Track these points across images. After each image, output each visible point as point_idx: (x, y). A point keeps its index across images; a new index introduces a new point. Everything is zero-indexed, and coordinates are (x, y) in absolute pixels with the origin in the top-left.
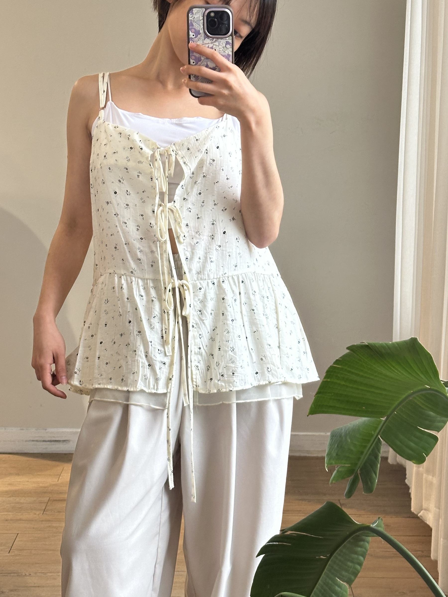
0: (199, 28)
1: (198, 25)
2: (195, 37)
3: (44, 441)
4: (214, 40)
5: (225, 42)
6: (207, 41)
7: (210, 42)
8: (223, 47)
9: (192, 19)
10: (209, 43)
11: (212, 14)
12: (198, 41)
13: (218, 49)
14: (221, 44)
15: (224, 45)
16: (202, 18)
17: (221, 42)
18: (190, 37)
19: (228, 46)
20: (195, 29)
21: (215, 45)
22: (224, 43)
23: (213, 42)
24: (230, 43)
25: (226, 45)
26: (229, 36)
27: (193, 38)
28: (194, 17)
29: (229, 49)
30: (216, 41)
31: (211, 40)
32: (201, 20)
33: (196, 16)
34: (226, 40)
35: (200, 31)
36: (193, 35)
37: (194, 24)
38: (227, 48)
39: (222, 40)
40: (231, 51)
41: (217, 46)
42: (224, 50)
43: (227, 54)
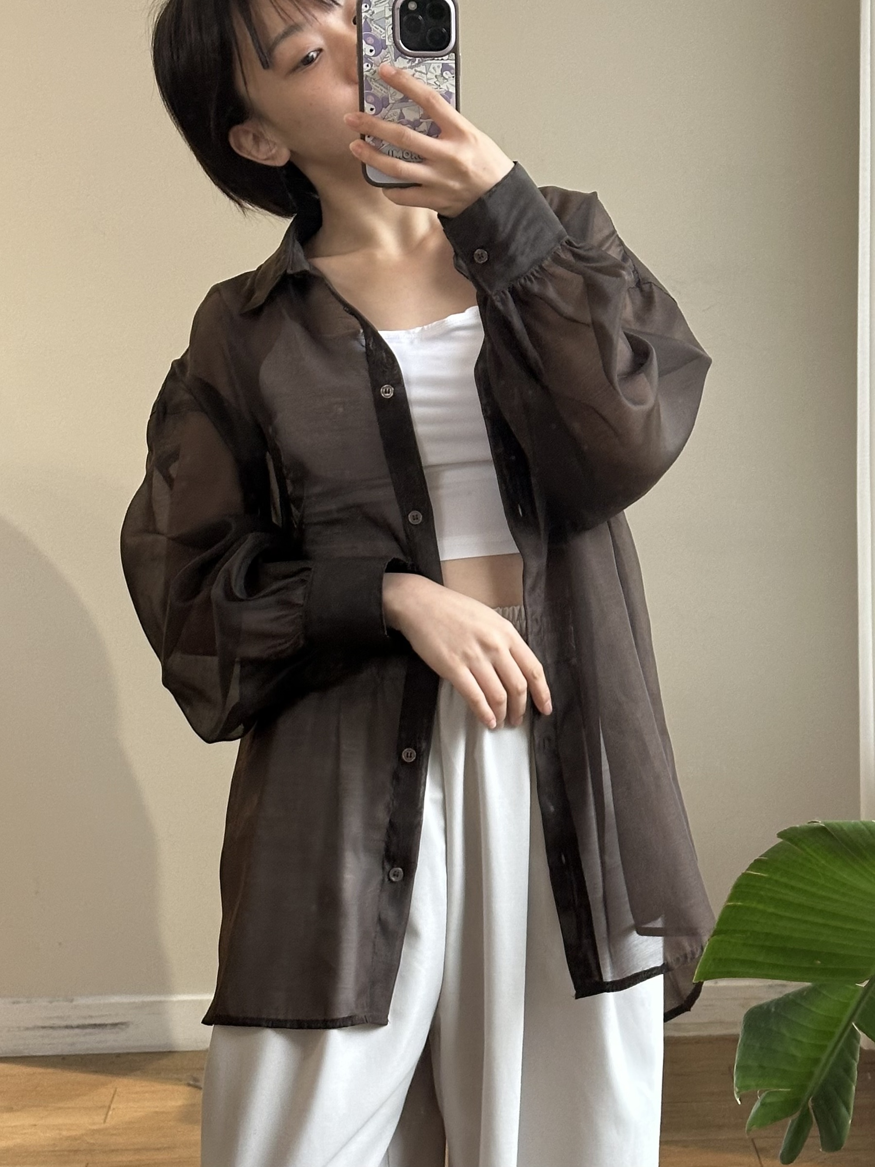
0: (384, 35)
1: (382, 30)
2: (375, 55)
3: (67, 1027)
4: (417, 62)
5: (441, 65)
6: (402, 63)
8: (436, 76)
9: (369, 17)
11: (412, 6)
12: (382, 62)
14: (431, 69)
15: (439, 72)
16: (391, 13)
17: (432, 66)
18: (364, 54)
19: (448, 75)
20: (373, 37)
21: (420, 72)
22: (439, 67)
23: (413, 64)
24: (452, 68)
25: (442, 71)
26: (448, 54)
27: (370, 57)
28: (373, 12)
29: (450, 82)
30: (419, 63)
31: (410, 60)
32: (387, 18)
33: (376, 10)
34: (442, 61)
35: (385, 40)
36: (371, 51)
37: (373, 26)
38: (445, 78)
39: (434, 61)
40: (453, 85)
41: (423, 75)
42: (437, 83)
43: (444, 92)
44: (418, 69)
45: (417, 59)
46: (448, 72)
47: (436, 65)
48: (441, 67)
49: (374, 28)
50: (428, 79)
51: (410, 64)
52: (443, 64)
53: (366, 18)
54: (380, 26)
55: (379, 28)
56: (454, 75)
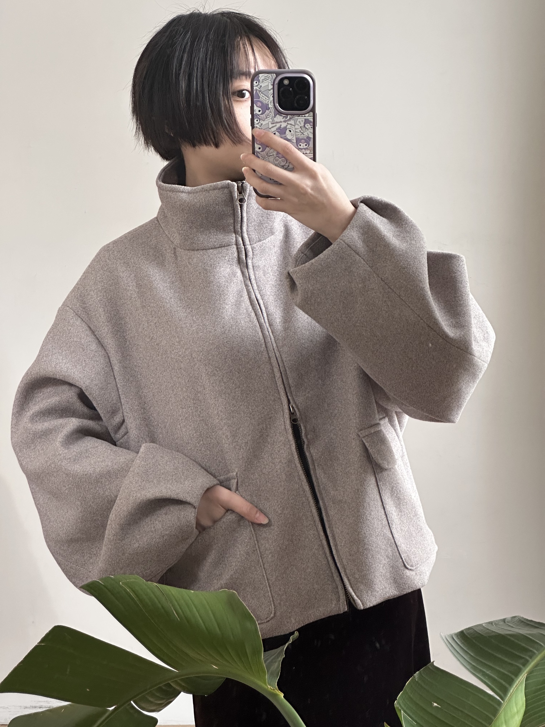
0: (268, 101)
1: (266, 98)
2: (262, 114)
4: (288, 118)
5: (304, 120)
6: (279, 118)
7: (282, 120)
8: (301, 127)
9: (258, 89)
10: (281, 122)
11: (286, 82)
12: (266, 118)
13: (294, 129)
14: (298, 123)
15: (302, 124)
16: (272, 87)
17: (299, 120)
18: (255, 113)
19: (308, 126)
20: (261, 102)
21: (290, 124)
22: (302, 121)
23: (286, 119)
24: (311, 122)
25: (305, 124)
26: (308, 113)
27: (258, 115)
28: (261, 86)
29: (309, 130)
30: (290, 119)
31: (284, 117)
32: (270, 90)
33: (263, 85)
34: (305, 118)
35: (268, 104)
36: (259, 111)
37: (261, 95)
38: (306, 128)
39: (299, 117)
40: (311, 133)
41: (292, 126)
42: (302, 131)
43: (306, 137)
44: (288, 122)
45: (289, 116)
46: (308, 125)
47: (300, 120)
48: (304, 121)
49: (262, 97)
50: (295, 129)
51: (284, 119)
52: (305, 119)
53: (257, 90)
54: (265, 95)
55: (265, 97)
56: (312, 126)
